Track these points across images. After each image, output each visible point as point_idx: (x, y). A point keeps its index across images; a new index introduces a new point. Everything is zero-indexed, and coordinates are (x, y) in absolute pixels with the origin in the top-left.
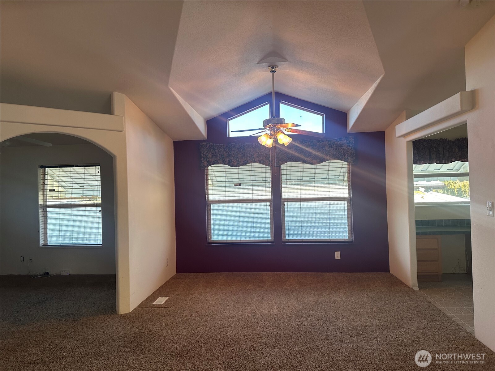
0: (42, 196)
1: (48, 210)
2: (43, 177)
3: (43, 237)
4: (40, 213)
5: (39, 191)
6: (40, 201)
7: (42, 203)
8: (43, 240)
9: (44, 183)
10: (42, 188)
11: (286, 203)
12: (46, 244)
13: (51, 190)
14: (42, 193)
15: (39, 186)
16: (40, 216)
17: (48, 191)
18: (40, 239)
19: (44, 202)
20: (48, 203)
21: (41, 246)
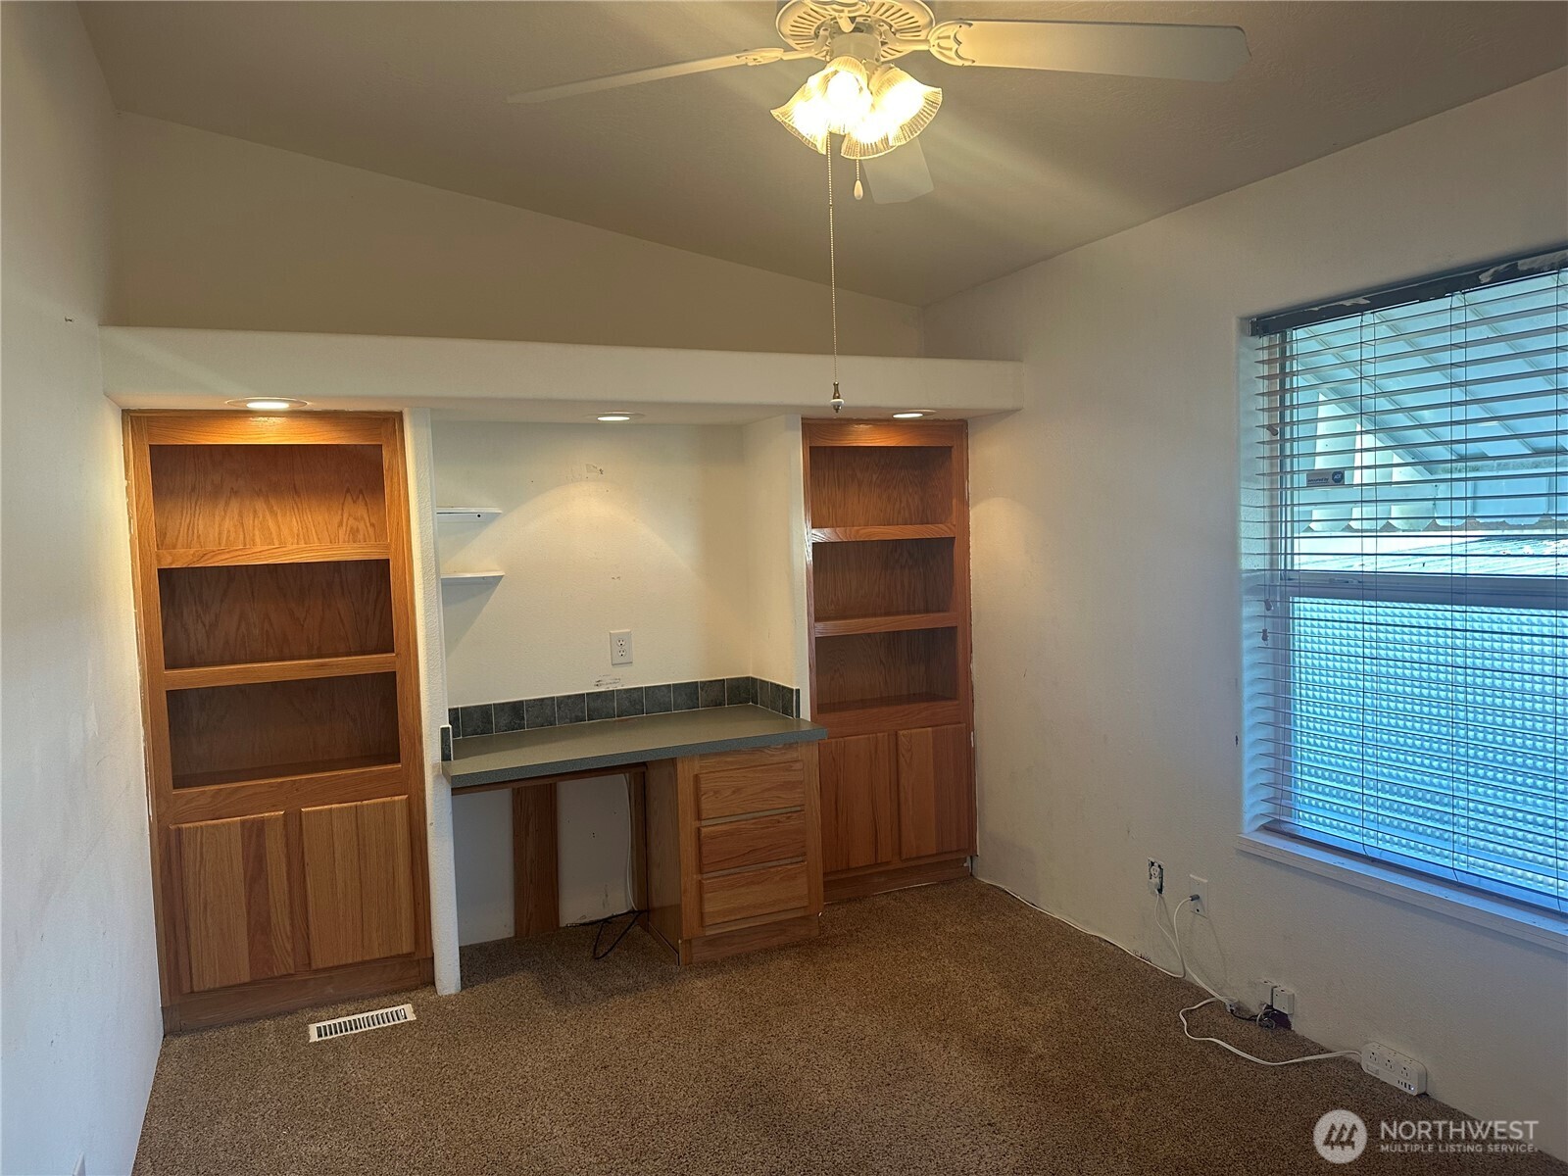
0: (1265, 513)
3: (1261, 780)
4: (1248, 628)
5: (1243, 484)
6: (1245, 546)
7: (1261, 563)
9: (1278, 428)
10: (1265, 465)
13: (1318, 479)
14: (1260, 499)
15: (1243, 456)
16: (1246, 644)
17: (1301, 479)
19: (1275, 554)
20: (1303, 563)
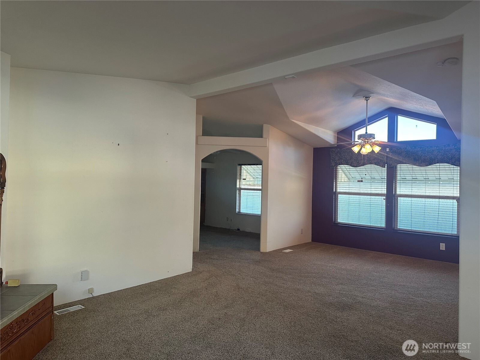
0: (239, 182)
1: (242, 191)
2: (240, 171)
3: (238, 207)
4: (237, 193)
5: (237, 179)
6: (237, 185)
7: (238, 187)
8: (238, 209)
9: (240, 174)
10: (239, 178)
11: (399, 198)
12: (239, 212)
13: (243, 179)
14: (239, 181)
15: (237, 176)
16: (237, 194)
17: (242, 179)
18: (237, 208)
19: (240, 186)
20: (242, 187)
21: (237, 212)
